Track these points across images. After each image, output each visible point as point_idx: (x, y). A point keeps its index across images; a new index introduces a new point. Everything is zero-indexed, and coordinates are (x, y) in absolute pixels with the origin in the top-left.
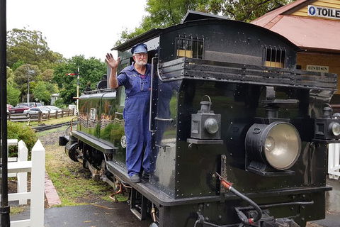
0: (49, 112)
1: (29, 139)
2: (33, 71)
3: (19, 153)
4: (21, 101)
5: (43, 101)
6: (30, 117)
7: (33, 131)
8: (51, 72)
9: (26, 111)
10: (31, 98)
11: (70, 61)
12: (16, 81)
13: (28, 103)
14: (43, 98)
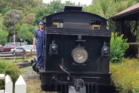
0: (31, 50)
1: (14, 74)
2: (18, 16)
3: (6, 86)
4: (8, 41)
5: (26, 41)
6: (16, 55)
7: (17, 67)
8: (33, 16)
9: (12, 50)
10: (16, 38)
11: (49, 5)
12: (5, 24)
13: (14, 43)
14: (27, 38)
